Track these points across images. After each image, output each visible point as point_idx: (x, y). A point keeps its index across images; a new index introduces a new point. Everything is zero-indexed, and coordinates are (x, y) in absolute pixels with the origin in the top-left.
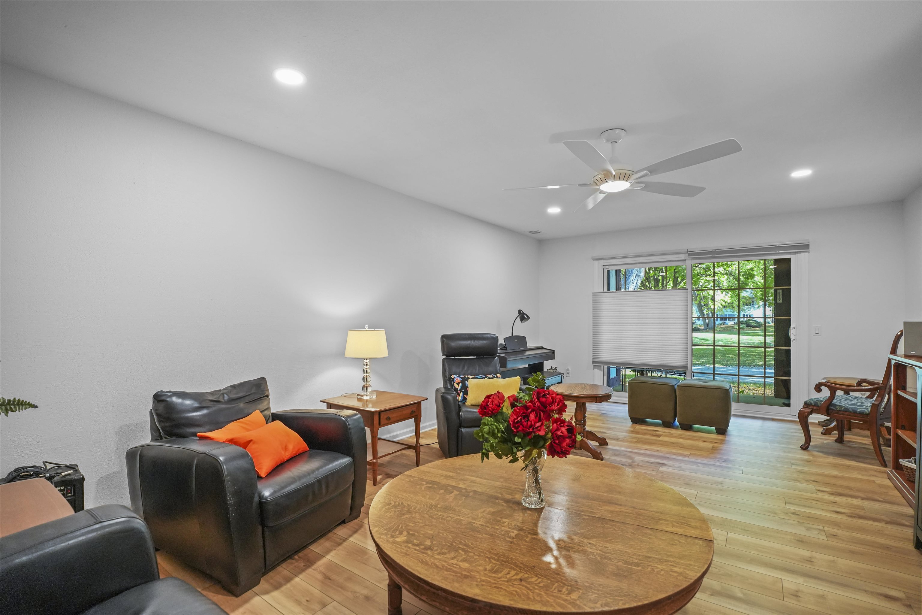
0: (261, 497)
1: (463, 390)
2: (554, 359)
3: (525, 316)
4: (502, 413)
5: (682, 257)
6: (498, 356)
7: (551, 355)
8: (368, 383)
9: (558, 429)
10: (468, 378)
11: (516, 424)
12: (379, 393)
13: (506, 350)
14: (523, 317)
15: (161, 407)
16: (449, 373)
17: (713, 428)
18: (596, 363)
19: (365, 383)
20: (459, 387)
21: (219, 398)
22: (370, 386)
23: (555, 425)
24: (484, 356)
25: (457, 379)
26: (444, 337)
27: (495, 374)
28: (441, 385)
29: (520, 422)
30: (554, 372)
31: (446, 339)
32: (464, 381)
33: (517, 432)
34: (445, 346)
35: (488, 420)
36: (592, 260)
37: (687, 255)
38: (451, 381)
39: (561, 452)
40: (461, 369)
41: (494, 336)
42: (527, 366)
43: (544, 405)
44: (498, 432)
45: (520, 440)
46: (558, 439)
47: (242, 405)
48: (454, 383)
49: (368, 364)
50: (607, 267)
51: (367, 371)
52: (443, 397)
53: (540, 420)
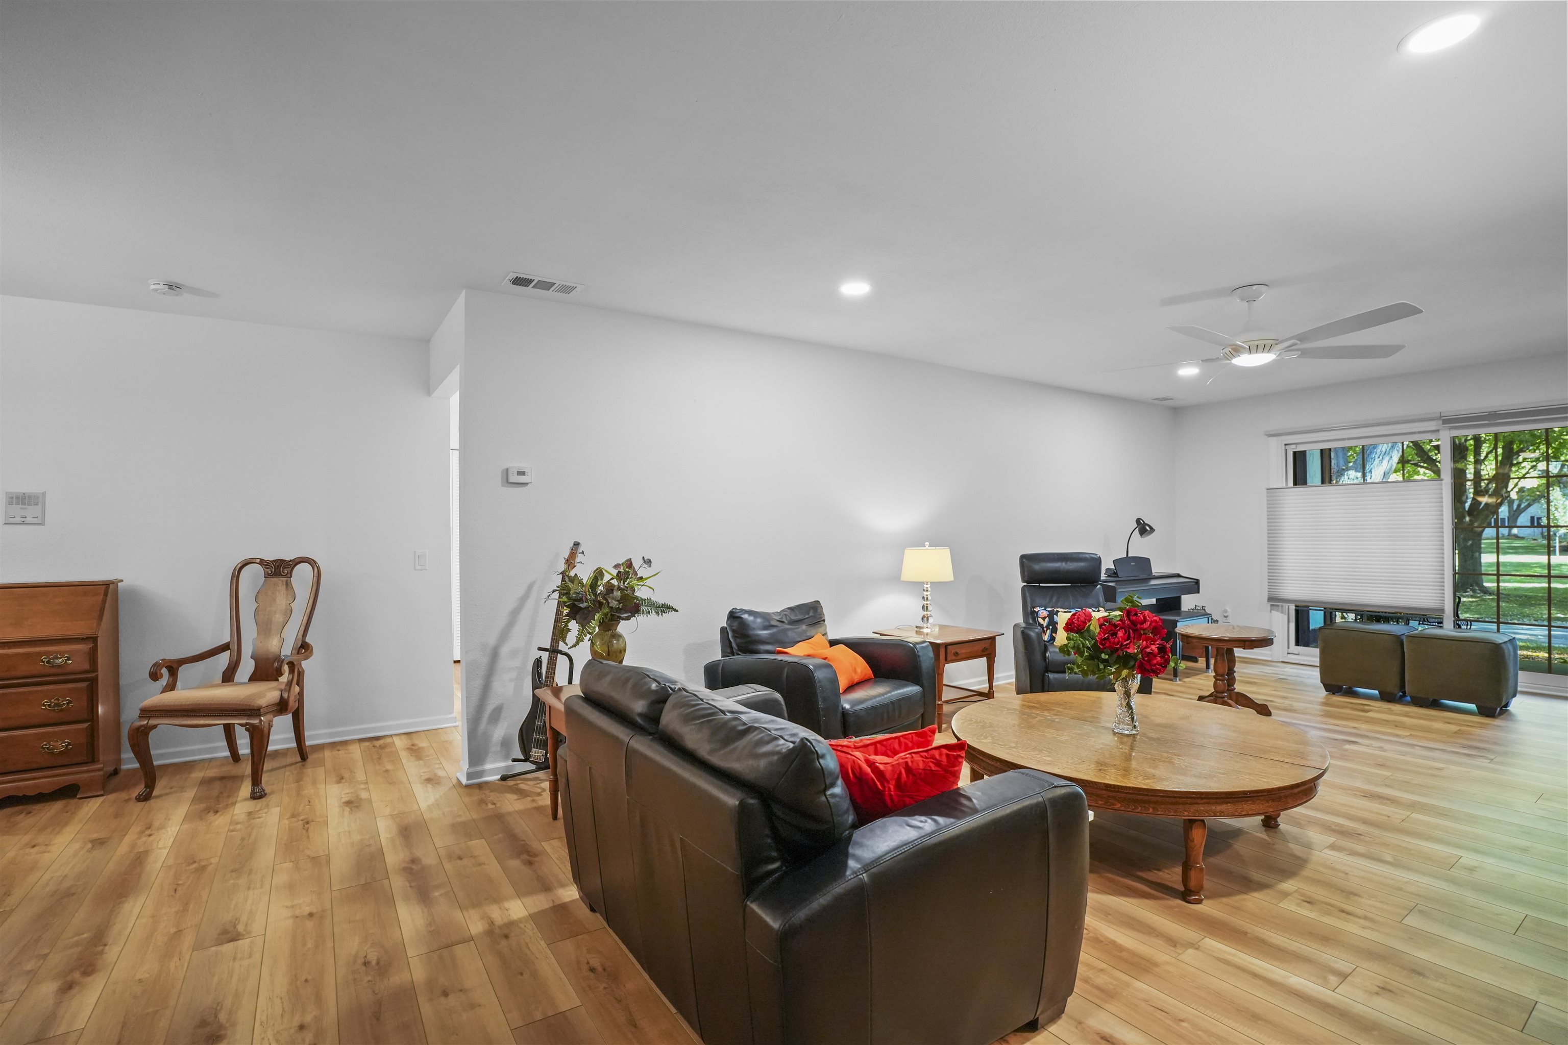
0: (843, 709)
1: (1051, 627)
2: (1199, 593)
3: (1148, 528)
4: (1088, 630)
5: (1432, 425)
6: (1100, 584)
7: (1194, 586)
8: (929, 613)
9: (1147, 647)
10: (1058, 612)
11: (1103, 640)
12: (942, 627)
13: (1118, 577)
14: (1144, 528)
15: (735, 624)
16: (1031, 605)
17: (1472, 707)
18: (1275, 601)
19: (925, 613)
20: (1045, 623)
21: (782, 618)
22: (931, 616)
23: (1145, 642)
24: (1081, 583)
25: (1043, 612)
26: (1023, 558)
27: (1096, 608)
28: (1020, 620)
29: (1108, 639)
30: (1199, 613)
31: (1026, 560)
32: (1051, 615)
33: (1104, 648)
34: (1026, 569)
35: (1073, 635)
36: (1266, 437)
37: (1441, 422)
38: (1034, 615)
39: (1152, 670)
40: (1048, 600)
41: (1096, 557)
42: (1154, 601)
43: (1134, 623)
44: (1083, 646)
45: (1107, 657)
46: (1147, 656)
47: (804, 627)
48: (1038, 617)
49: (929, 589)
50: (1294, 446)
51: (927, 598)
52: (1023, 632)
53: (1129, 638)
